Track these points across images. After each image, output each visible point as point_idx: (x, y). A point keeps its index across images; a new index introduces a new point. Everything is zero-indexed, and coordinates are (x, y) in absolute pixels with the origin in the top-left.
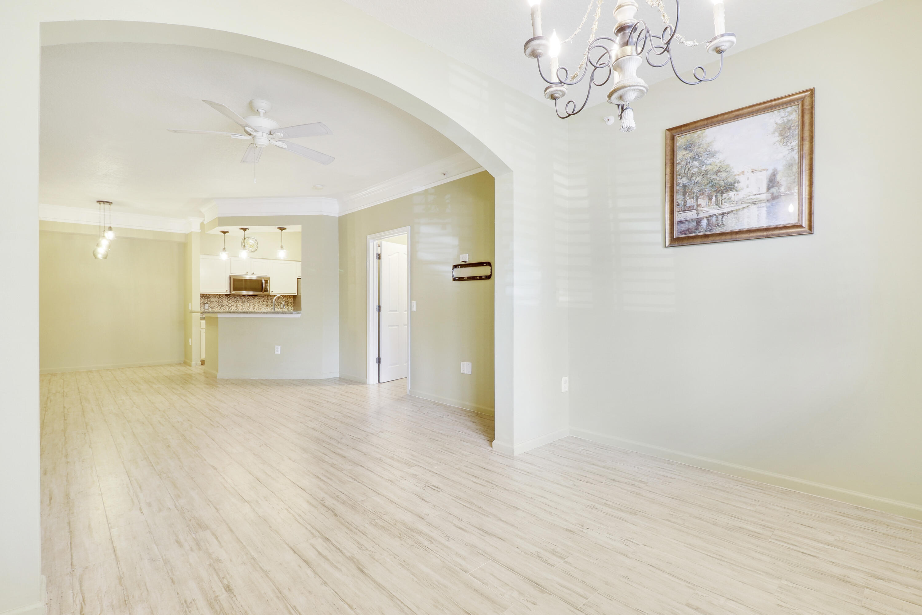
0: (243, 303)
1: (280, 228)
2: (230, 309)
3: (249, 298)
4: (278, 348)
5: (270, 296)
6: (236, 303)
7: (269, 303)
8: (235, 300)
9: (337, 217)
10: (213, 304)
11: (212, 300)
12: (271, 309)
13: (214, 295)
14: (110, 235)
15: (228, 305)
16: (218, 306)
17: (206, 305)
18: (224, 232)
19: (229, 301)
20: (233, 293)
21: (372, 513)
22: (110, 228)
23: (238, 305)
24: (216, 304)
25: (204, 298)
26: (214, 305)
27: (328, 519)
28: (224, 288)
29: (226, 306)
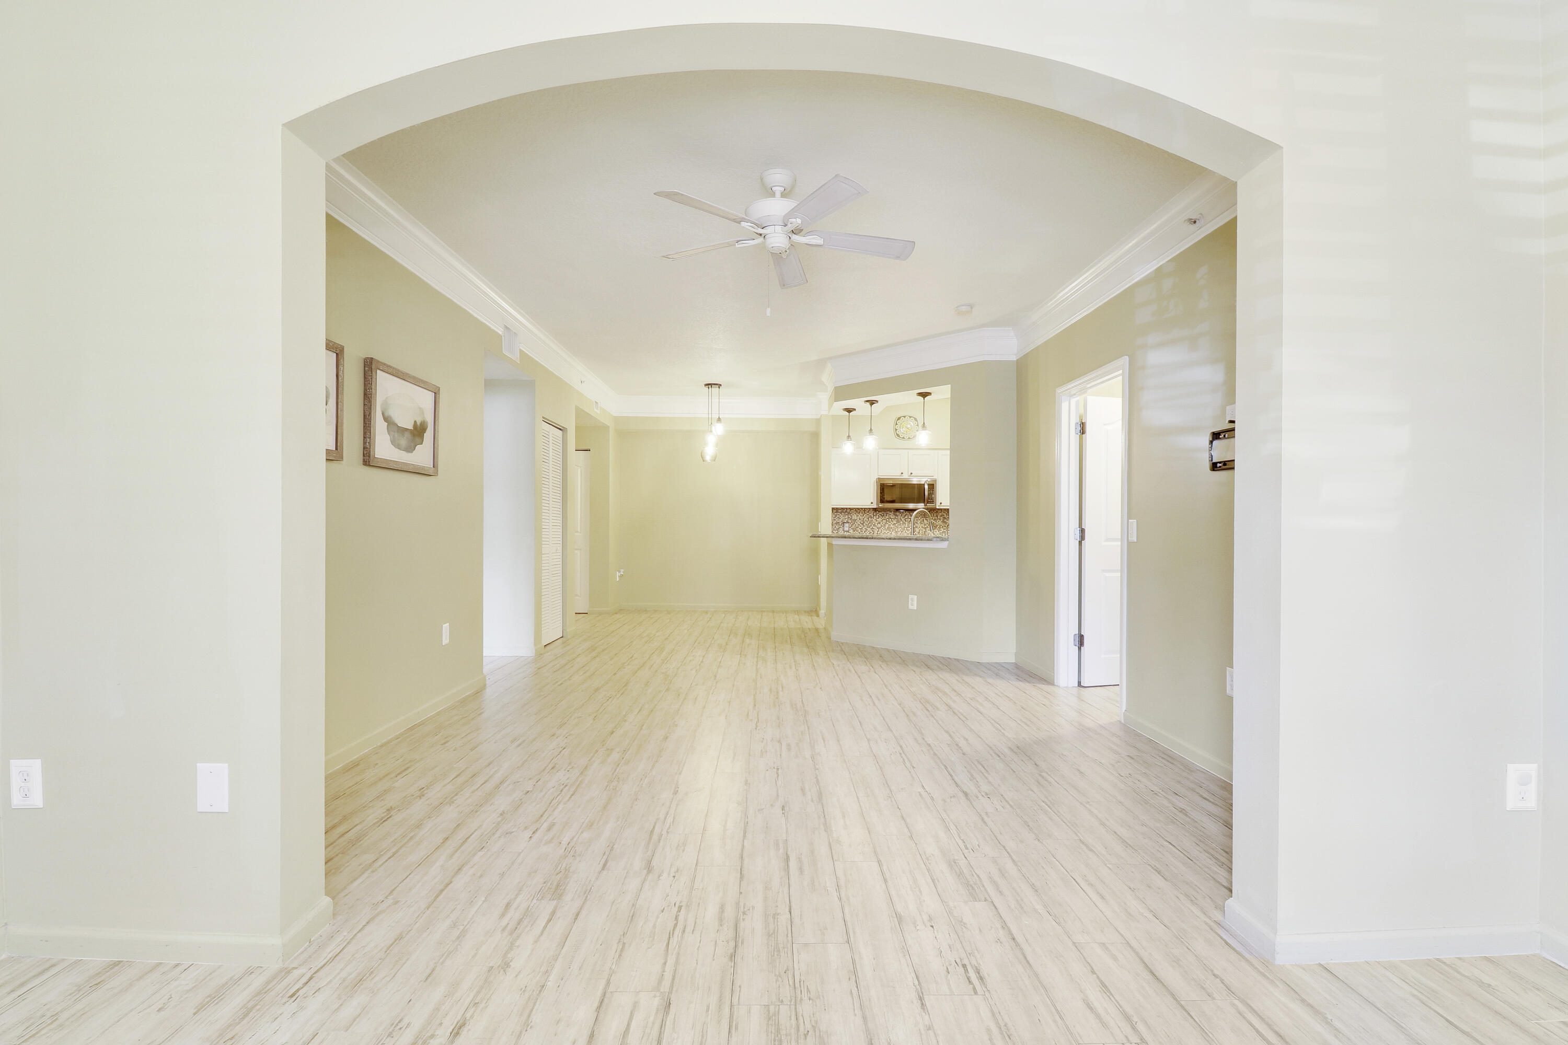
0: (898, 522)
1: (920, 394)
2: (880, 531)
3: (908, 513)
4: (912, 600)
5: (940, 511)
6: (888, 522)
7: (939, 522)
8: (887, 517)
9: (1014, 361)
10: (856, 523)
11: (854, 517)
12: (941, 532)
13: (858, 510)
14: (719, 429)
15: (876, 525)
16: (862, 526)
17: (847, 525)
18: (849, 411)
19: (877, 520)
20: (880, 505)
21: (791, 983)
22: (719, 420)
23: (891, 526)
24: (859, 524)
25: (843, 514)
26: (857, 525)
27: (714, 960)
28: (869, 499)
29: (874, 527)
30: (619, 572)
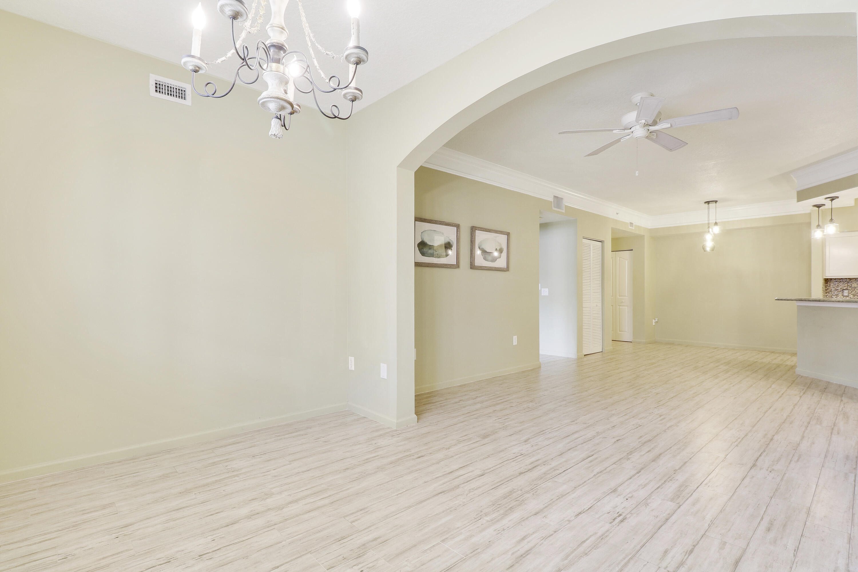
14: (716, 230)
22: (716, 224)
30: (655, 320)
